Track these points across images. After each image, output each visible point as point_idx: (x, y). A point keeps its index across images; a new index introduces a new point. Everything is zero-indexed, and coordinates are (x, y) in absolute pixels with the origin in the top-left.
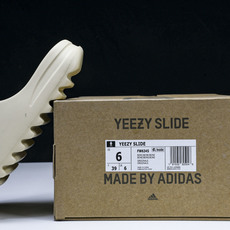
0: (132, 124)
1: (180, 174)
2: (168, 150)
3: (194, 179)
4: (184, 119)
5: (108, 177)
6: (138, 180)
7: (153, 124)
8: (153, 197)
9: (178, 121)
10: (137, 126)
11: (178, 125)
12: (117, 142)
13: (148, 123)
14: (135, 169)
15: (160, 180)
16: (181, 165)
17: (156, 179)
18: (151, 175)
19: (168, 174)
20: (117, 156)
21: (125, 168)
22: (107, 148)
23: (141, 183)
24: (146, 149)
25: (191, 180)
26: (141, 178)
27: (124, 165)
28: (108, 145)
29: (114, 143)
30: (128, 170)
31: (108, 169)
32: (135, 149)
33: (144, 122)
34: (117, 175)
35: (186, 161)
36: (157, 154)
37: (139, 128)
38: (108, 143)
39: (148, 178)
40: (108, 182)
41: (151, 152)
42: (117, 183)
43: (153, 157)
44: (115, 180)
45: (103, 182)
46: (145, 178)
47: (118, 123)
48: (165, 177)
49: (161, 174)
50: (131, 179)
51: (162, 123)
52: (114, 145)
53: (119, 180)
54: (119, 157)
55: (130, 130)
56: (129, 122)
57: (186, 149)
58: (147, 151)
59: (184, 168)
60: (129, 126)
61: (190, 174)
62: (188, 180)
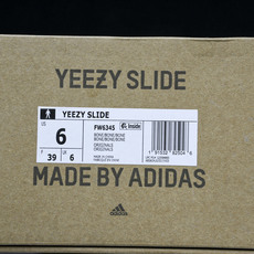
0: (85, 79)
1: (169, 170)
2: (148, 128)
3: (193, 180)
4: (177, 73)
5: (40, 174)
6: (93, 180)
7: (123, 80)
8: (119, 210)
9: (167, 76)
10: (95, 82)
11: (166, 84)
12: (59, 111)
13: (115, 79)
14: (89, 160)
15: (132, 180)
16: (170, 154)
17: (125, 177)
18: (118, 172)
19: (147, 170)
20: (58, 136)
21: (72, 157)
22: (40, 121)
23: (100, 184)
24: (109, 124)
25: (188, 181)
26: (100, 176)
27: (69, 153)
28: (43, 116)
30: (77, 160)
31: (42, 158)
32: (90, 124)
33: (108, 76)
34: (57, 169)
35: (180, 146)
36: (129, 133)
37: (98, 86)
38: (43, 112)
39: (111, 175)
40: (40, 182)
41: (118, 130)
42: (56, 183)
43: (121, 138)
44: (53, 179)
46: (106, 177)
47: (62, 78)
48: (142, 175)
49: (136, 170)
50: (82, 176)
51: (139, 78)
53: (60, 179)
54: (61, 137)
55: (83, 90)
56: (81, 75)
57: (181, 126)
58: (112, 128)
59: (176, 160)
60: (80, 82)
61: (185, 171)
62: (182, 181)
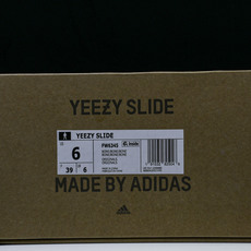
0: (94, 107)
1: (163, 177)
2: (145, 145)
3: (181, 185)
4: (166, 101)
5: (61, 183)
6: (103, 187)
7: (124, 107)
8: (124, 210)
9: (158, 104)
10: (101, 110)
11: (158, 109)
12: (74, 133)
13: (117, 107)
14: (98, 172)
15: (133, 186)
16: (162, 165)
17: (128, 184)
18: (122, 179)
19: (145, 177)
20: (74, 153)
21: (85, 170)
22: (59, 142)
23: (108, 190)
24: (114, 142)
25: (177, 186)
26: (107, 184)
27: (83, 166)
28: (61, 138)
29: (69, 134)
30: (89, 172)
31: (61, 171)
32: (99, 143)
33: (112, 104)
34: (73, 179)
35: (170, 159)
36: (129, 149)
37: (104, 113)
38: (61, 134)
39: (116, 183)
40: (61, 190)
41: (120, 147)
42: (74, 190)
43: (123, 153)
44: (71, 187)
45: (53, 189)
46: (112, 184)
47: (75, 107)
48: (141, 182)
49: (135, 178)
50: (94, 184)
51: (136, 106)
52: (69, 138)
53: (76, 187)
54: (76, 154)
55: (92, 116)
56: (90, 104)
57: (171, 143)
58: (116, 145)
59: (167, 170)
60: (89, 110)
61: (175, 177)
62: (173, 186)
